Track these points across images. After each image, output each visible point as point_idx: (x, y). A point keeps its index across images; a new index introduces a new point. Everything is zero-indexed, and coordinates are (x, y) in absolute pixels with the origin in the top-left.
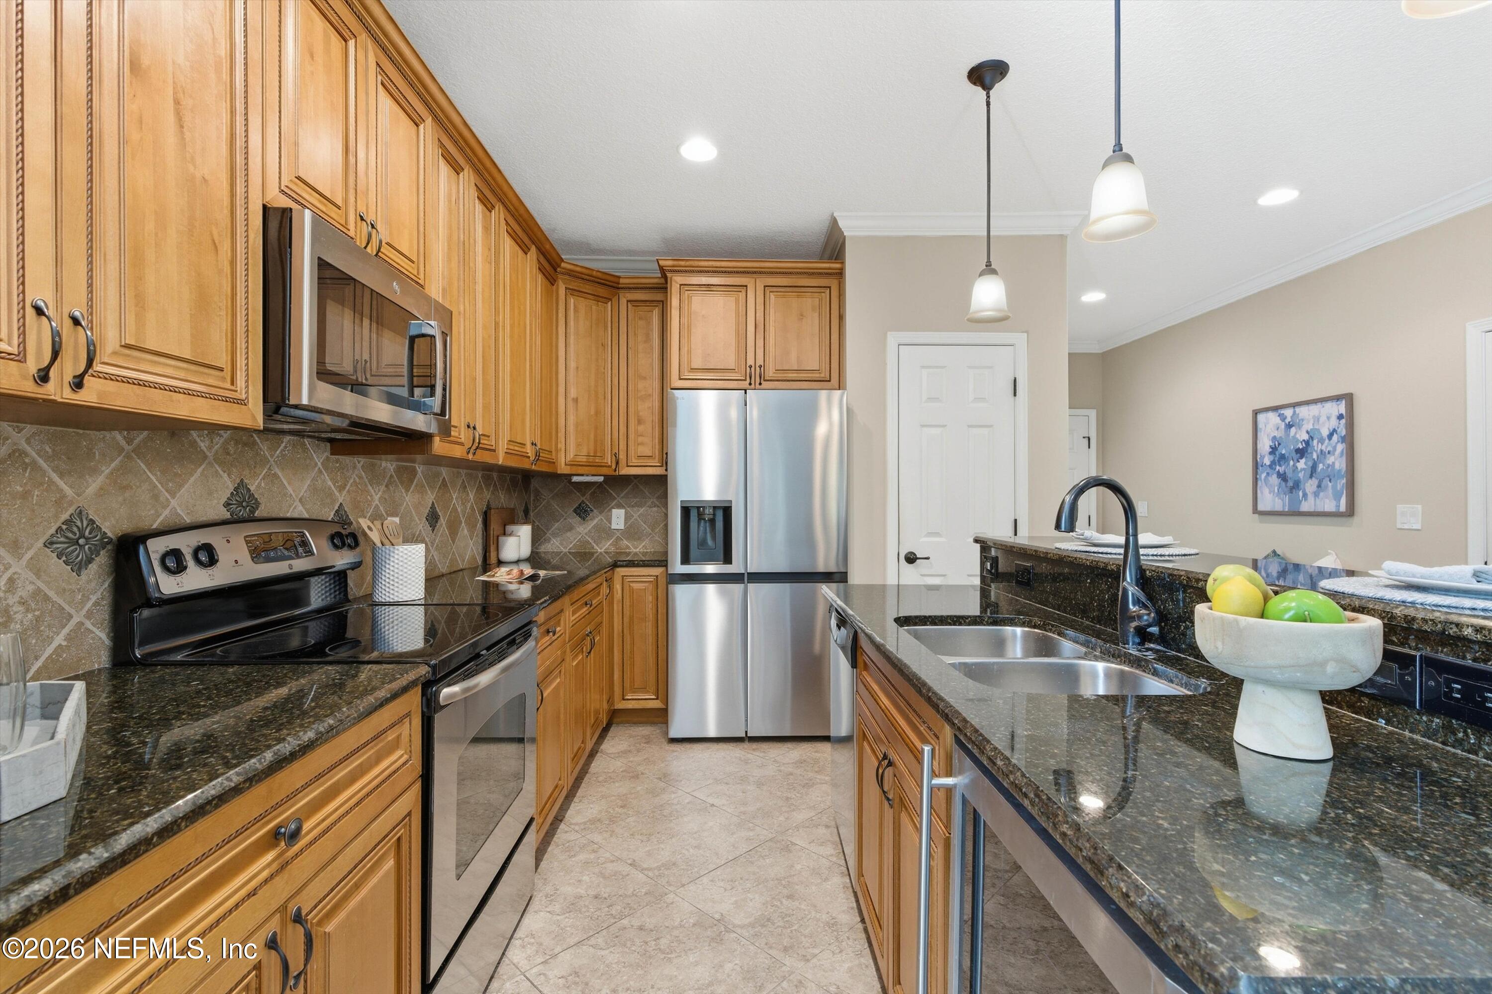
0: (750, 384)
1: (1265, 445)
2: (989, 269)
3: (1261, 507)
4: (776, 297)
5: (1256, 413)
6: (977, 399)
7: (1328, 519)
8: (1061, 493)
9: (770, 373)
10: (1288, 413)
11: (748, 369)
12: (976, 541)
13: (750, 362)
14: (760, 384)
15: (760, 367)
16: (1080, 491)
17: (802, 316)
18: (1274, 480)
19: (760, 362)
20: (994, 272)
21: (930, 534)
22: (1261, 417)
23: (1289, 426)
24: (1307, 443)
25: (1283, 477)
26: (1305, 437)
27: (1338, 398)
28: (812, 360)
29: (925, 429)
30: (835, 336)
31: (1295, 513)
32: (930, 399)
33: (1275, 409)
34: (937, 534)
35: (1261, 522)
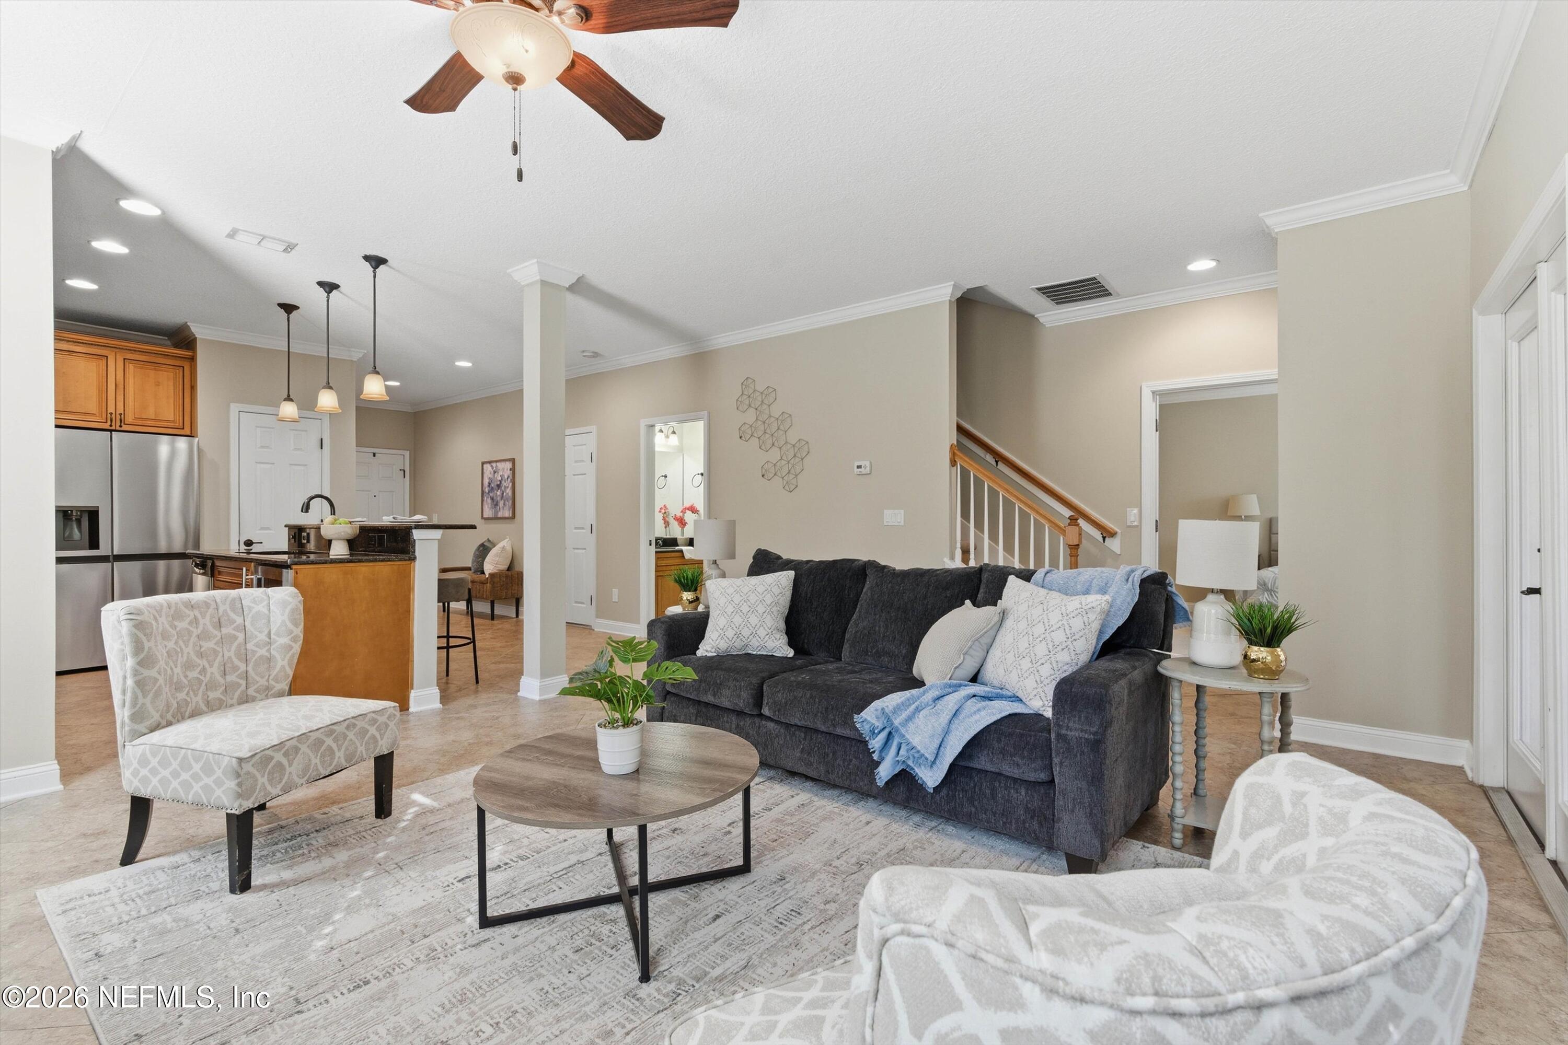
0: (111, 426)
1: (486, 481)
2: (289, 399)
3: (485, 516)
4: (134, 366)
5: (483, 463)
6: (296, 449)
7: (507, 521)
8: (304, 499)
9: (129, 418)
10: (494, 465)
11: (109, 415)
12: (286, 526)
13: (111, 409)
14: (121, 426)
15: (121, 415)
16: (312, 498)
17: (158, 384)
18: (489, 501)
19: (120, 410)
20: (291, 400)
21: (262, 529)
22: (485, 466)
23: (495, 472)
24: (501, 481)
25: (492, 499)
26: (500, 478)
27: (509, 460)
28: (169, 412)
29: (258, 465)
30: (187, 400)
31: (496, 518)
32: (262, 447)
33: (490, 462)
34: (268, 529)
35: (485, 524)
